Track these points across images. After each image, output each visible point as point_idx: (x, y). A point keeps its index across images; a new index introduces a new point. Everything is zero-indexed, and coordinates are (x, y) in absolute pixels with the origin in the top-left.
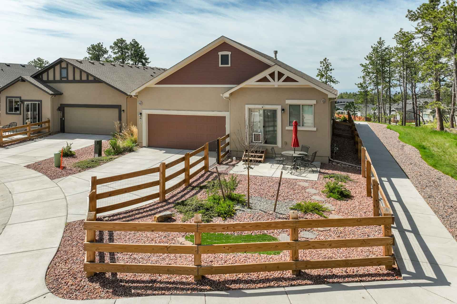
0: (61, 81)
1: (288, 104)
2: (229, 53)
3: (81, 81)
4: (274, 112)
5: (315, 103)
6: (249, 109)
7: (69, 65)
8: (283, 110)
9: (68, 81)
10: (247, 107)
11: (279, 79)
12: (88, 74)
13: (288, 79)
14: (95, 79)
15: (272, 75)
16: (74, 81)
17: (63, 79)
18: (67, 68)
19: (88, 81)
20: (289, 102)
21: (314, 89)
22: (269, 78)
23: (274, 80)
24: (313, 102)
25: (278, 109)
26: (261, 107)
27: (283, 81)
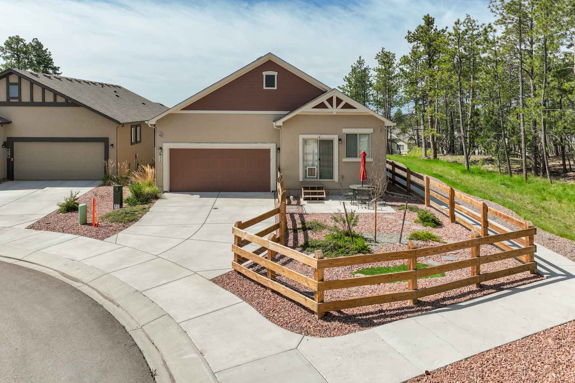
0: (8, 103)
1: (345, 133)
2: (275, 74)
3: (43, 104)
4: (331, 142)
5: (372, 132)
6: (304, 139)
7: (23, 80)
8: (340, 140)
9: (21, 104)
10: (301, 137)
11: (337, 106)
12: (56, 94)
13: (347, 106)
14: (67, 100)
15: (330, 100)
16: (32, 103)
17: (11, 101)
18: (19, 84)
19: (55, 104)
20: (346, 131)
22: (327, 104)
23: (332, 106)
24: (370, 131)
25: (334, 139)
26: (316, 137)
27: (342, 108)
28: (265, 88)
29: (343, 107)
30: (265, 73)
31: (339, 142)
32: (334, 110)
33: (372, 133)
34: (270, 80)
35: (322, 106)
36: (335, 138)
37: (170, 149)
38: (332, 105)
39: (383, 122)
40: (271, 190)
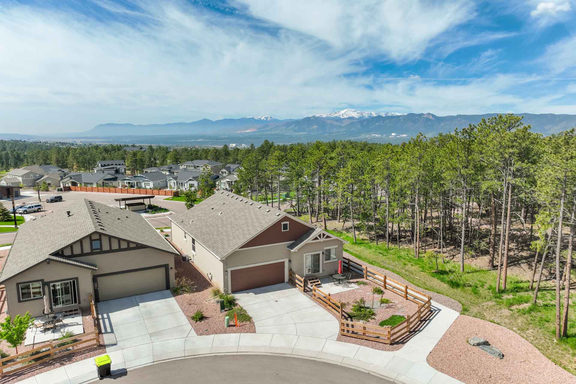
0: (92, 253)
2: (288, 223)
3: (120, 250)
4: (319, 255)
5: (338, 247)
7: (103, 237)
9: (102, 252)
10: (305, 255)
11: (323, 238)
12: (129, 242)
13: (328, 237)
14: (137, 245)
15: (320, 236)
16: (111, 251)
17: (94, 251)
18: (100, 240)
19: (128, 249)
20: (326, 248)
21: (337, 239)
22: (319, 238)
24: (336, 246)
26: (313, 253)
27: (325, 238)
28: (283, 231)
30: (282, 223)
31: (322, 254)
32: (322, 240)
34: (285, 226)
35: (316, 239)
36: (321, 252)
37: (231, 271)
38: (320, 238)
39: (342, 242)
40: (285, 282)
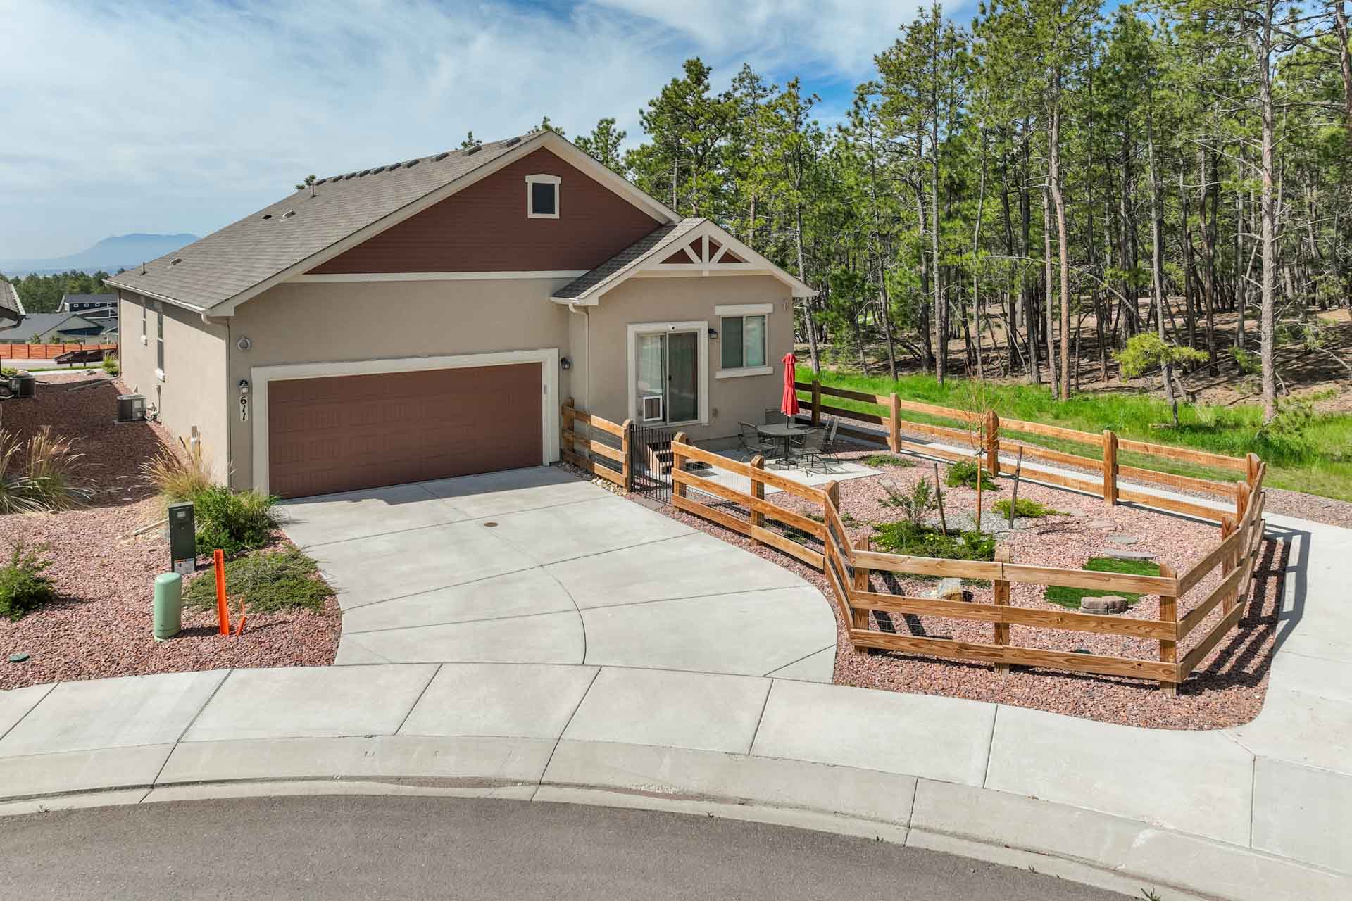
1: (721, 316)
2: (556, 181)
4: (693, 339)
5: (771, 311)
6: (636, 336)
8: (711, 331)
10: (632, 330)
11: (711, 257)
13: (729, 258)
15: (697, 245)
20: (724, 311)
22: (691, 253)
23: (701, 258)
24: (767, 309)
25: (699, 330)
26: (668, 327)
27: (720, 262)
28: (531, 215)
29: (722, 261)
30: (531, 180)
31: (710, 338)
32: (706, 267)
33: (769, 314)
34: (544, 197)
35: (681, 257)
36: (702, 327)
37: (270, 383)
38: (700, 256)
39: (789, 289)
40: (546, 461)
